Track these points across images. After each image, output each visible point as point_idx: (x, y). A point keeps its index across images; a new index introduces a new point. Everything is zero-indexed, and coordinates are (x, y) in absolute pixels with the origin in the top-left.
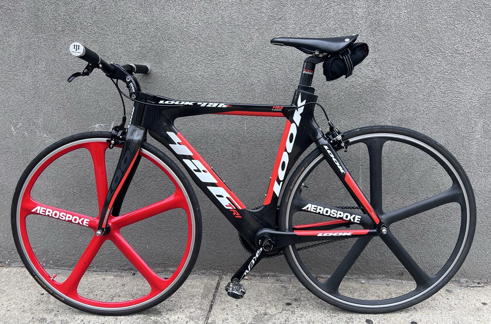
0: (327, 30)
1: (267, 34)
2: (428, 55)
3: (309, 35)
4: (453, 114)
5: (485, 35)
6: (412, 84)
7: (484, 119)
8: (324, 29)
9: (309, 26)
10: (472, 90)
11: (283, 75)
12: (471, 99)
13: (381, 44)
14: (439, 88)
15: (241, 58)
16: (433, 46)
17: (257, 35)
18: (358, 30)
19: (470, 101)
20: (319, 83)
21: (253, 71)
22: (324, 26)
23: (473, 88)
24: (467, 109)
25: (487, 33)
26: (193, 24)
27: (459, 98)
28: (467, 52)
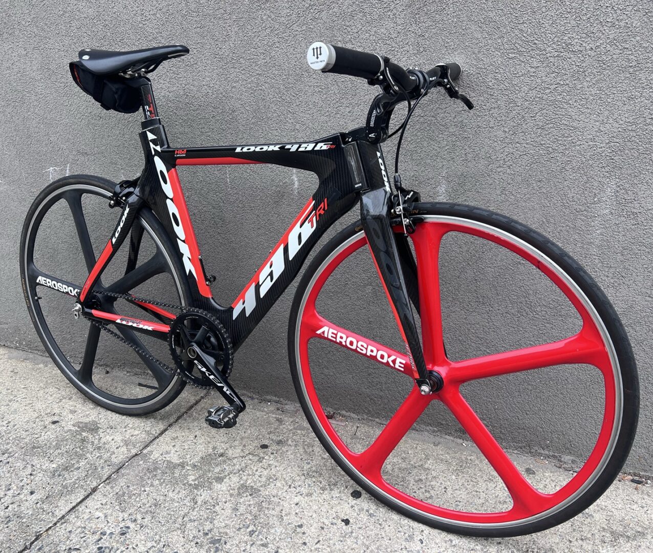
0: (339, 17)
1: (249, 27)
2: (514, 55)
3: (311, 26)
4: (558, 168)
5: (627, 13)
6: (483, 111)
7: (618, 180)
8: (335, 14)
9: (311, 11)
10: (597, 124)
11: (276, 95)
12: (593, 140)
13: (430, 38)
14: (533, 118)
15: (216, 68)
16: (523, 38)
17: (236, 29)
18: (389, 13)
19: (591, 143)
20: (330, 109)
21: (233, 89)
22: (335, 10)
23: (598, 118)
24: (584, 159)
25: (631, 7)
26: (149, 17)
27: (570, 138)
28: (588, 47)
